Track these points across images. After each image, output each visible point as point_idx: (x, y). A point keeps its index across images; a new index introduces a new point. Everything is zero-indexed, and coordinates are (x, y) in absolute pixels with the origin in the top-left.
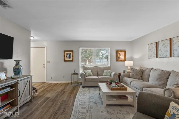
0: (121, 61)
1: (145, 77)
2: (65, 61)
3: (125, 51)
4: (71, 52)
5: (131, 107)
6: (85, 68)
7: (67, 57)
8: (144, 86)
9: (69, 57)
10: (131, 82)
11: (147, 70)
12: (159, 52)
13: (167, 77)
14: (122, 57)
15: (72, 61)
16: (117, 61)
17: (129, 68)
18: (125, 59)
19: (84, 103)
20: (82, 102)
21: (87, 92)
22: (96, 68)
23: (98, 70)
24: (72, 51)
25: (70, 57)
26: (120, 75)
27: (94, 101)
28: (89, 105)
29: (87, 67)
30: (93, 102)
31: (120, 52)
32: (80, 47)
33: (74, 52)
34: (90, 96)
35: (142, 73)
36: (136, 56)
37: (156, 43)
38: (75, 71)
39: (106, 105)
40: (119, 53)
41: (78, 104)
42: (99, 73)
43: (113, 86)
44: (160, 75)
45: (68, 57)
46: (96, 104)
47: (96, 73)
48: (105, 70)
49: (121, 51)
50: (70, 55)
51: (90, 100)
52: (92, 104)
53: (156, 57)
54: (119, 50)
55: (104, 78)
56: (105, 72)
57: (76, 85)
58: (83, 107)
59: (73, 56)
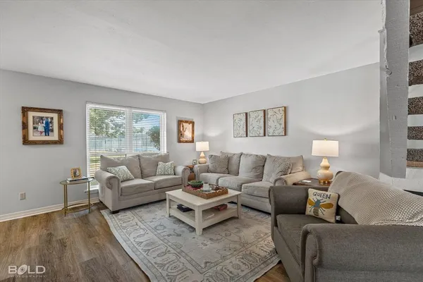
0: (186, 142)
1: (233, 168)
2: (26, 141)
3: (193, 123)
4: (55, 116)
5: (236, 220)
6: (107, 163)
7: (34, 128)
8: (242, 182)
9: (48, 130)
10: (218, 180)
11: (235, 157)
12: (250, 128)
13: (262, 165)
14: (188, 134)
15: (60, 142)
16: (180, 141)
17: (202, 155)
18: (193, 138)
19: (153, 243)
20: (146, 245)
21: (136, 220)
22: (137, 159)
23: (144, 165)
24: (60, 112)
25: (52, 131)
26: (191, 169)
27: (172, 233)
28: (170, 244)
29: (112, 157)
30: (171, 235)
31: (184, 124)
32: (87, 102)
33: (64, 114)
34: (153, 226)
35: (228, 162)
36: (213, 133)
37: (246, 114)
38: (75, 173)
39: (204, 229)
41: (143, 253)
42: (146, 171)
43: (206, 191)
44: (255, 162)
45: (41, 129)
46: (180, 235)
47: (138, 171)
48: (160, 163)
49: (186, 122)
50: (51, 122)
51: (159, 234)
52: (173, 240)
53: (245, 135)
54: (183, 120)
55: (166, 180)
56: (159, 166)
57: (82, 213)
58: (159, 252)
59: (61, 127)
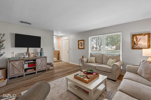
0: (141, 49)
3: (149, 34)
4: (83, 41)
18: (149, 46)
33: (85, 41)
40: (136, 38)
45: (81, 45)
48: (110, 59)
54: (136, 34)
59: (84, 45)
